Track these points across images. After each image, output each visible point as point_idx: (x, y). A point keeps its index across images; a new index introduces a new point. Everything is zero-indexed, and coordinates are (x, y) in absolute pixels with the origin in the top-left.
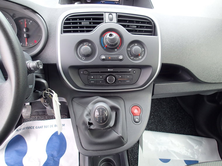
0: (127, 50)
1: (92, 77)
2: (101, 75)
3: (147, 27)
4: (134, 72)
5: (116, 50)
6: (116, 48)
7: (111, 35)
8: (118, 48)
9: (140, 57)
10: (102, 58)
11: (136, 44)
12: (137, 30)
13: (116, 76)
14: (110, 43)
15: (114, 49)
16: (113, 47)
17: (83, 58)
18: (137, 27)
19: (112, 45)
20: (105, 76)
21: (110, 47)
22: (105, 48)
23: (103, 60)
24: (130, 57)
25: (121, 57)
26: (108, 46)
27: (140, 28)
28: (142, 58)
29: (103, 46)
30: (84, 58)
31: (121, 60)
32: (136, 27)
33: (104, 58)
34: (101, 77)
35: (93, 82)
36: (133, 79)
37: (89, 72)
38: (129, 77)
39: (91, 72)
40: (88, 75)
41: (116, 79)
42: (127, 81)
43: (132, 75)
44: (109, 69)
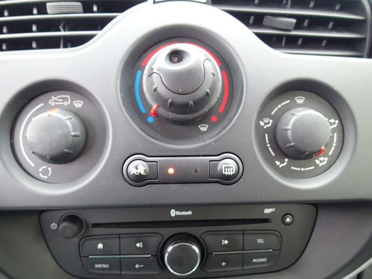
0: (258, 126)
1: (100, 246)
2: (138, 237)
3: (340, 25)
4: (288, 220)
5: (203, 128)
6: (204, 119)
7: (176, 56)
8: (214, 118)
9: (322, 161)
10: (133, 171)
11: (300, 100)
12: (298, 37)
13: (209, 239)
14: (171, 97)
15: (193, 123)
16: (189, 117)
17: (45, 172)
18: (300, 22)
19: (183, 108)
20: (155, 241)
21: (171, 115)
22: (151, 119)
23: (139, 180)
24: (270, 161)
25: (228, 166)
26: (163, 112)
27: (310, 28)
28: (330, 165)
29: (143, 111)
30: (46, 170)
31: (227, 180)
32: (294, 21)
33: (140, 173)
34: (138, 245)
35: (103, 265)
36: (280, 252)
37: (87, 225)
38: (262, 240)
39: (95, 225)
40: (81, 236)
41: (208, 254)
42: (254, 260)
43: (276, 235)
44: (176, 211)
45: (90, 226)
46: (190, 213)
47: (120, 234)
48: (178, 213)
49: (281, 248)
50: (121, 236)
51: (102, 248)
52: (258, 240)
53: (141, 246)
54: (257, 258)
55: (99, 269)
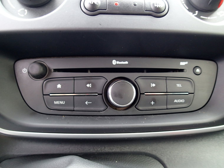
1: (59, 86)
2: (88, 79)
4: (198, 71)
13: (141, 82)
20: (101, 83)
30: (23, 12)
33: (94, 3)
34: (88, 85)
35: (60, 102)
36: (194, 95)
37: (50, 70)
38: (180, 85)
39: (56, 70)
40: (45, 78)
41: (141, 94)
42: (176, 101)
43: (190, 81)
44: (116, 61)
45: (52, 70)
46: (127, 63)
47: (74, 77)
48: (118, 63)
49: (194, 92)
50: (75, 78)
51: (60, 87)
52: (177, 84)
53: (91, 87)
54: (177, 99)
55: (57, 105)
